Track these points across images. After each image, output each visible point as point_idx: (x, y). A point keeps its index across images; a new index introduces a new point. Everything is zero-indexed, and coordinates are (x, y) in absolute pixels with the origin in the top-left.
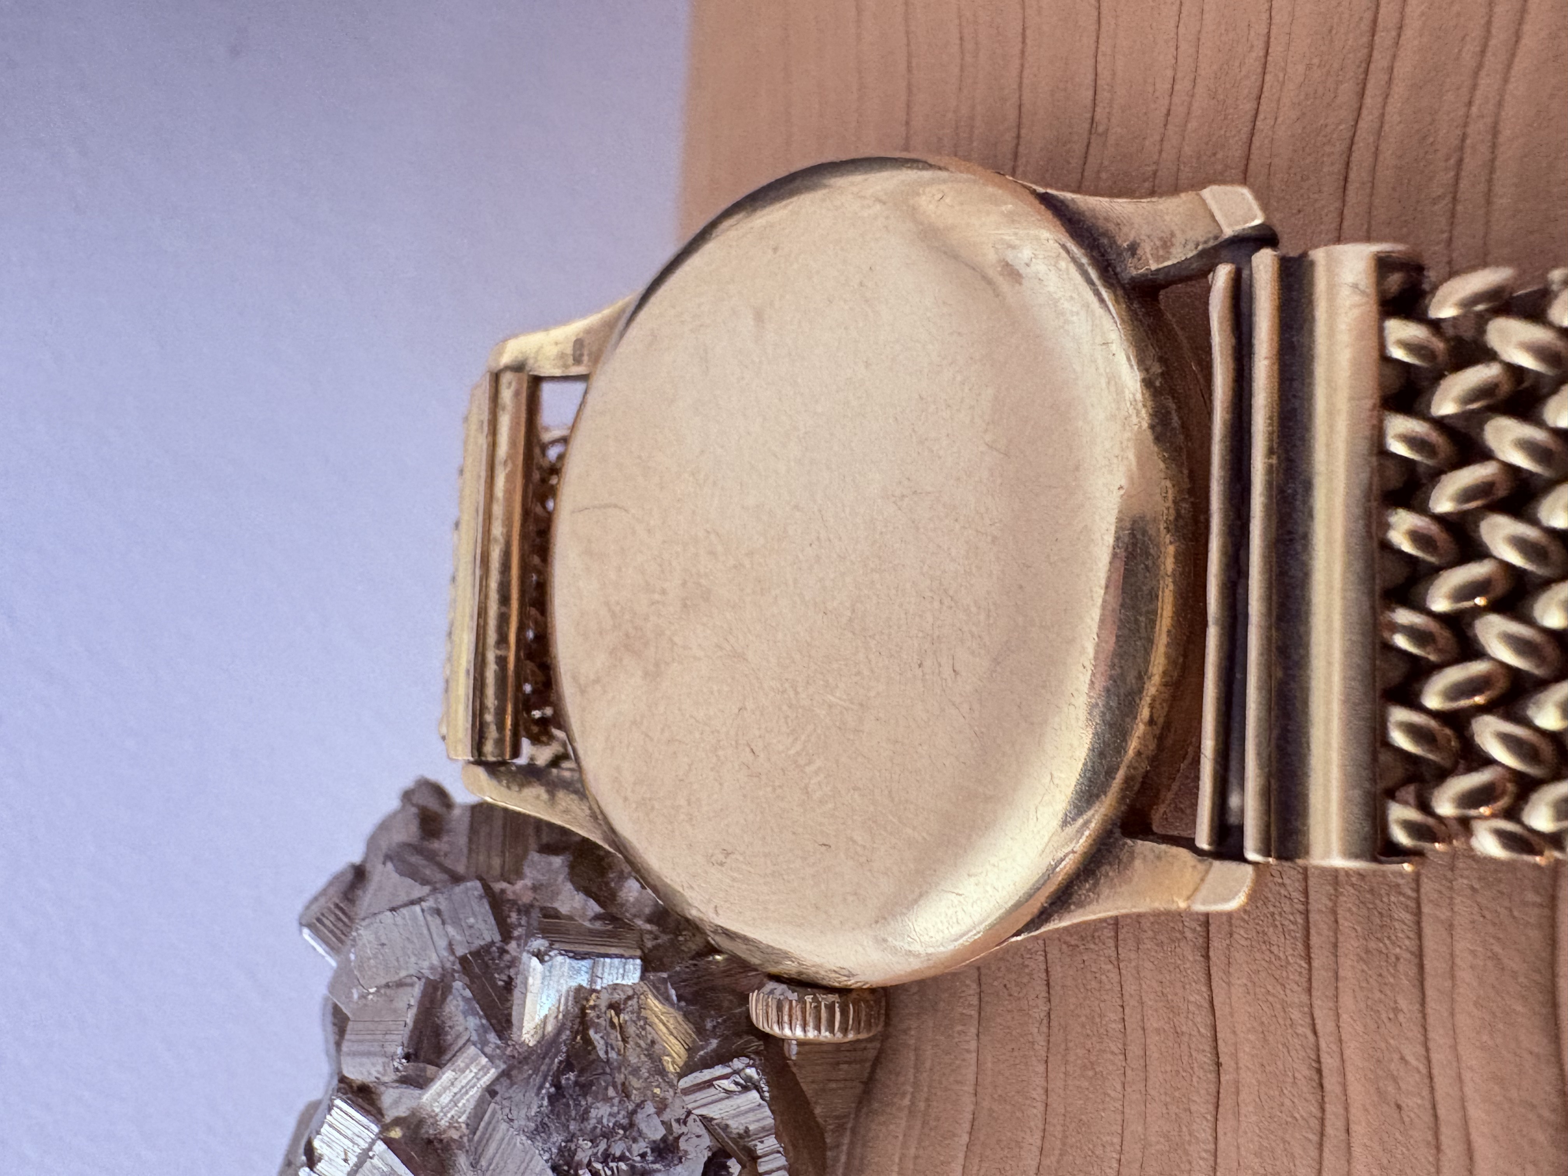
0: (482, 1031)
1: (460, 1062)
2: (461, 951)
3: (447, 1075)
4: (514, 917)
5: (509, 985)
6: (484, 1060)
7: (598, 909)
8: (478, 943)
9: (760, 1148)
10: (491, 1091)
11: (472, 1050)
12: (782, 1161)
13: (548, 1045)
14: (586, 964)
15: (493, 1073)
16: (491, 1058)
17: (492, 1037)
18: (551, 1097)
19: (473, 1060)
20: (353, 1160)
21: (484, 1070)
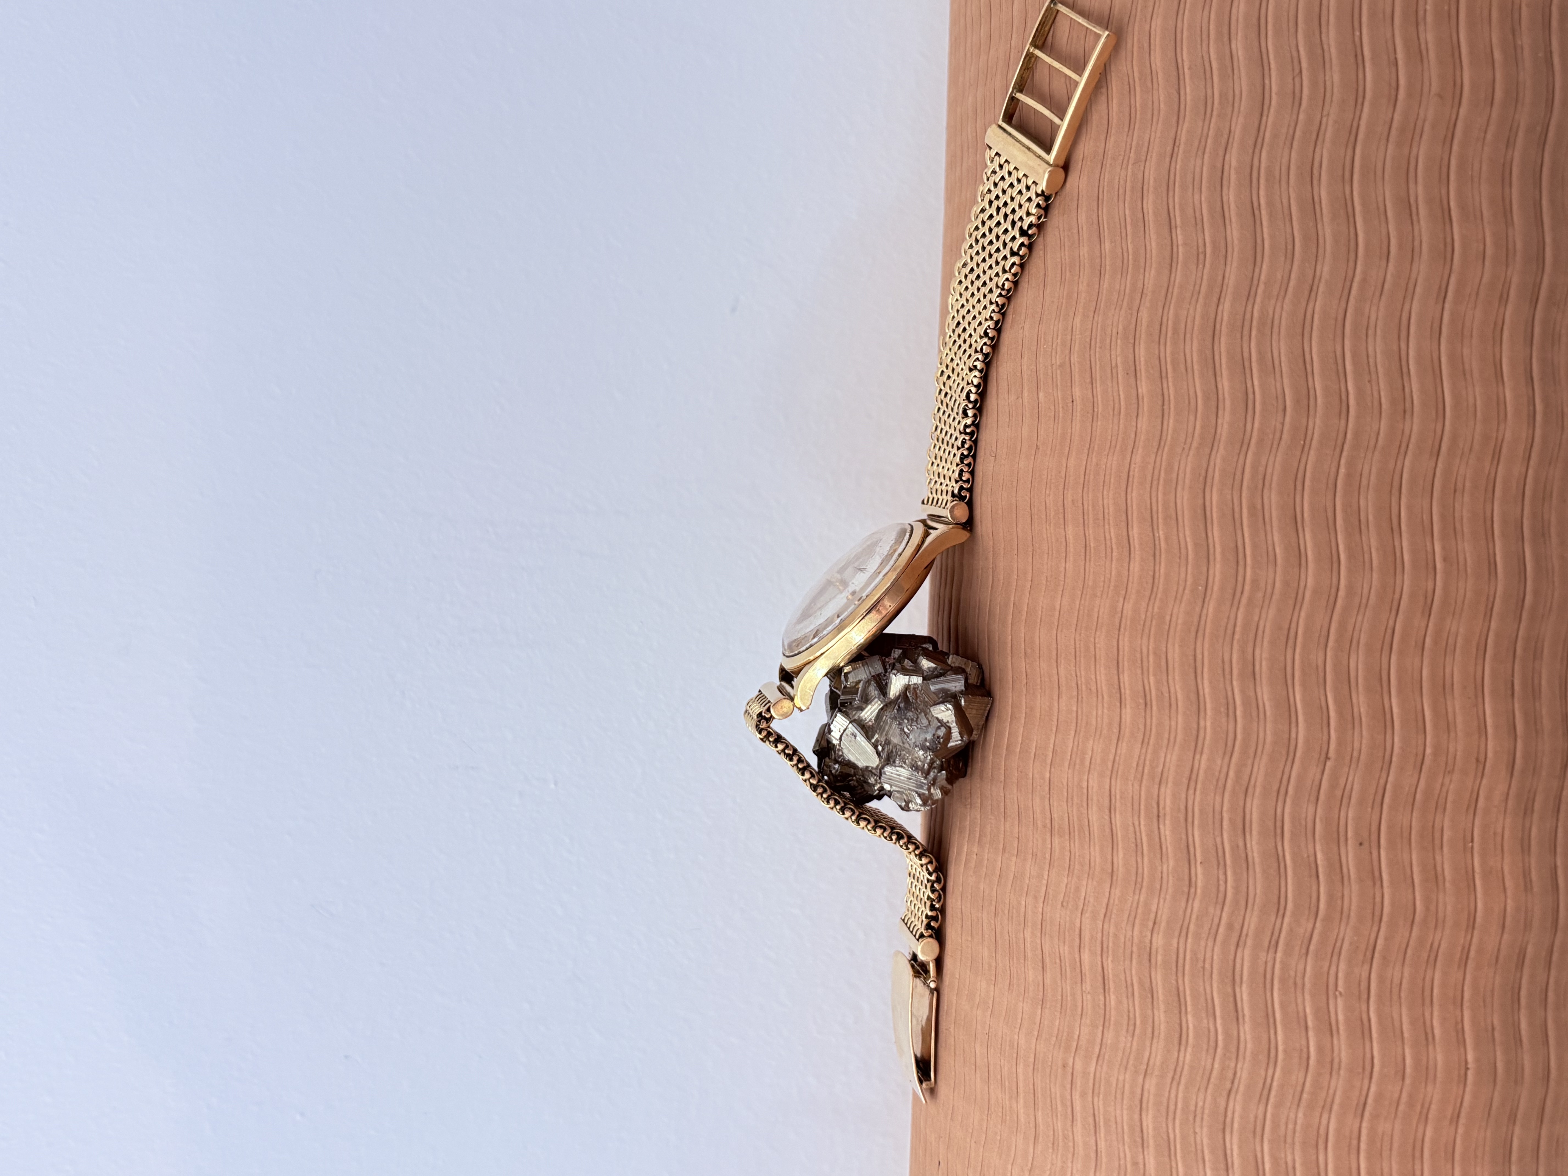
0: (879, 695)
1: (873, 703)
2: (873, 674)
3: (870, 706)
4: (888, 667)
5: (887, 684)
6: (879, 702)
7: (912, 664)
8: (877, 673)
9: (951, 726)
10: (882, 709)
11: (876, 700)
12: (957, 730)
13: (898, 698)
14: (908, 677)
15: (882, 705)
16: (881, 702)
17: (882, 696)
18: (897, 710)
19: (877, 702)
20: (842, 731)
21: (880, 705)
